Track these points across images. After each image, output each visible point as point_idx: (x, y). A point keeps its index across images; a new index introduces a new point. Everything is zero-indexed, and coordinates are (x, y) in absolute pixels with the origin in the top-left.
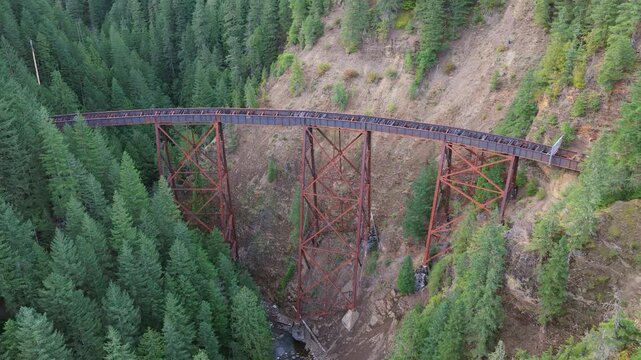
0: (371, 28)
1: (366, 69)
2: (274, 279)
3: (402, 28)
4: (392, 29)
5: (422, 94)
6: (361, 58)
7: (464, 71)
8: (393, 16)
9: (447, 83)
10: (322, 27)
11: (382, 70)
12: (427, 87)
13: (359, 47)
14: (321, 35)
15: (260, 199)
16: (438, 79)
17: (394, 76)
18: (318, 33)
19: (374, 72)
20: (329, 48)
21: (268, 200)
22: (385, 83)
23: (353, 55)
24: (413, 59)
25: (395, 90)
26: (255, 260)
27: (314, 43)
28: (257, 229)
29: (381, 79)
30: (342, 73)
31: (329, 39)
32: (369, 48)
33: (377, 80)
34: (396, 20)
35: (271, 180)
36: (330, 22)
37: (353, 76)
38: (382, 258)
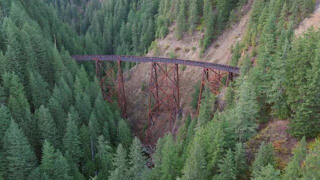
0: (186, 30)
1: (184, 47)
2: (140, 130)
3: (199, 30)
4: (194, 31)
5: (205, 56)
6: (182, 42)
7: (222, 47)
8: (195, 25)
9: (215, 52)
10: (168, 31)
11: (190, 47)
12: (207, 53)
13: (181, 38)
14: (168, 34)
15: (137, 97)
16: (212, 50)
17: (194, 49)
18: (166, 33)
19: (187, 47)
20: (170, 39)
21: (140, 98)
22: (191, 52)
23: (179, 41)
24: (202, 42)
25: (194, 55)
26: (133, 122)
27: (164, 38)
28: (135, 110)
29: (189, 50)
30: (174, 49)
31: (170, 36)
32: (186, 39)
33: (187, 51)
34: (197, 27)
35: (142, 90)
36: (171, 29)
37: (178, 49)
38: (183, 119)
